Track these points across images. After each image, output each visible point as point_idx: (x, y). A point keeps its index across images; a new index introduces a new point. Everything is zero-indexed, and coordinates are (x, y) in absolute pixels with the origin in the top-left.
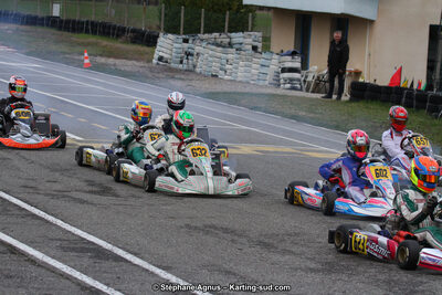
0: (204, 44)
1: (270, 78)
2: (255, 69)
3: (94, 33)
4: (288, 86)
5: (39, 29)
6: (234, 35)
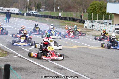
0: (96, 23)
1: (113, 31)
2: (109, 29)
3: (70, 20)
4: (117, 33)
5: (56, 20)
6: (105, 20)
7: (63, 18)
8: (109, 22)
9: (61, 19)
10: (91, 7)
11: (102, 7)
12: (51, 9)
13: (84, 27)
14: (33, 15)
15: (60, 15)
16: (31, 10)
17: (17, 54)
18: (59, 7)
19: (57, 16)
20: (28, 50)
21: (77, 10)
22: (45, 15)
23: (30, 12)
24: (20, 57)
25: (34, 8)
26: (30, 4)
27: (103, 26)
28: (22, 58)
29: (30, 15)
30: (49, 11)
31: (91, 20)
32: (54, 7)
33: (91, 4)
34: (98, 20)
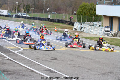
0: (86, 25)
1: (102, 33)
2: (98, 31)
3: (59, 22)
4: (107, 35)
5: (45, 21)
6: (94, 22)
7: (52, 20)
8: (98, 24)
9: (50, 21)
10: (81, 8)
11: (91, 9)
12: (40, 10)
13: (74, 29)
14: (22, 17)
15: (49, 17)
16: (19, 12)
17: (6, 56)
18: (48, 9)
19: (46, 18)
20: (17, 52)
21: (67, 12)
22: (34, 17)
23: (19, 14)
24: (8, 59)
25: (23, 9)
26: (19, 6)
27: (92, 28)
28: (11, 61)
29: (19, 17)
30: (38, 12)
31: (81, 22)
32: (43, 9)
33: (81, 5)
34: (88, 22)
